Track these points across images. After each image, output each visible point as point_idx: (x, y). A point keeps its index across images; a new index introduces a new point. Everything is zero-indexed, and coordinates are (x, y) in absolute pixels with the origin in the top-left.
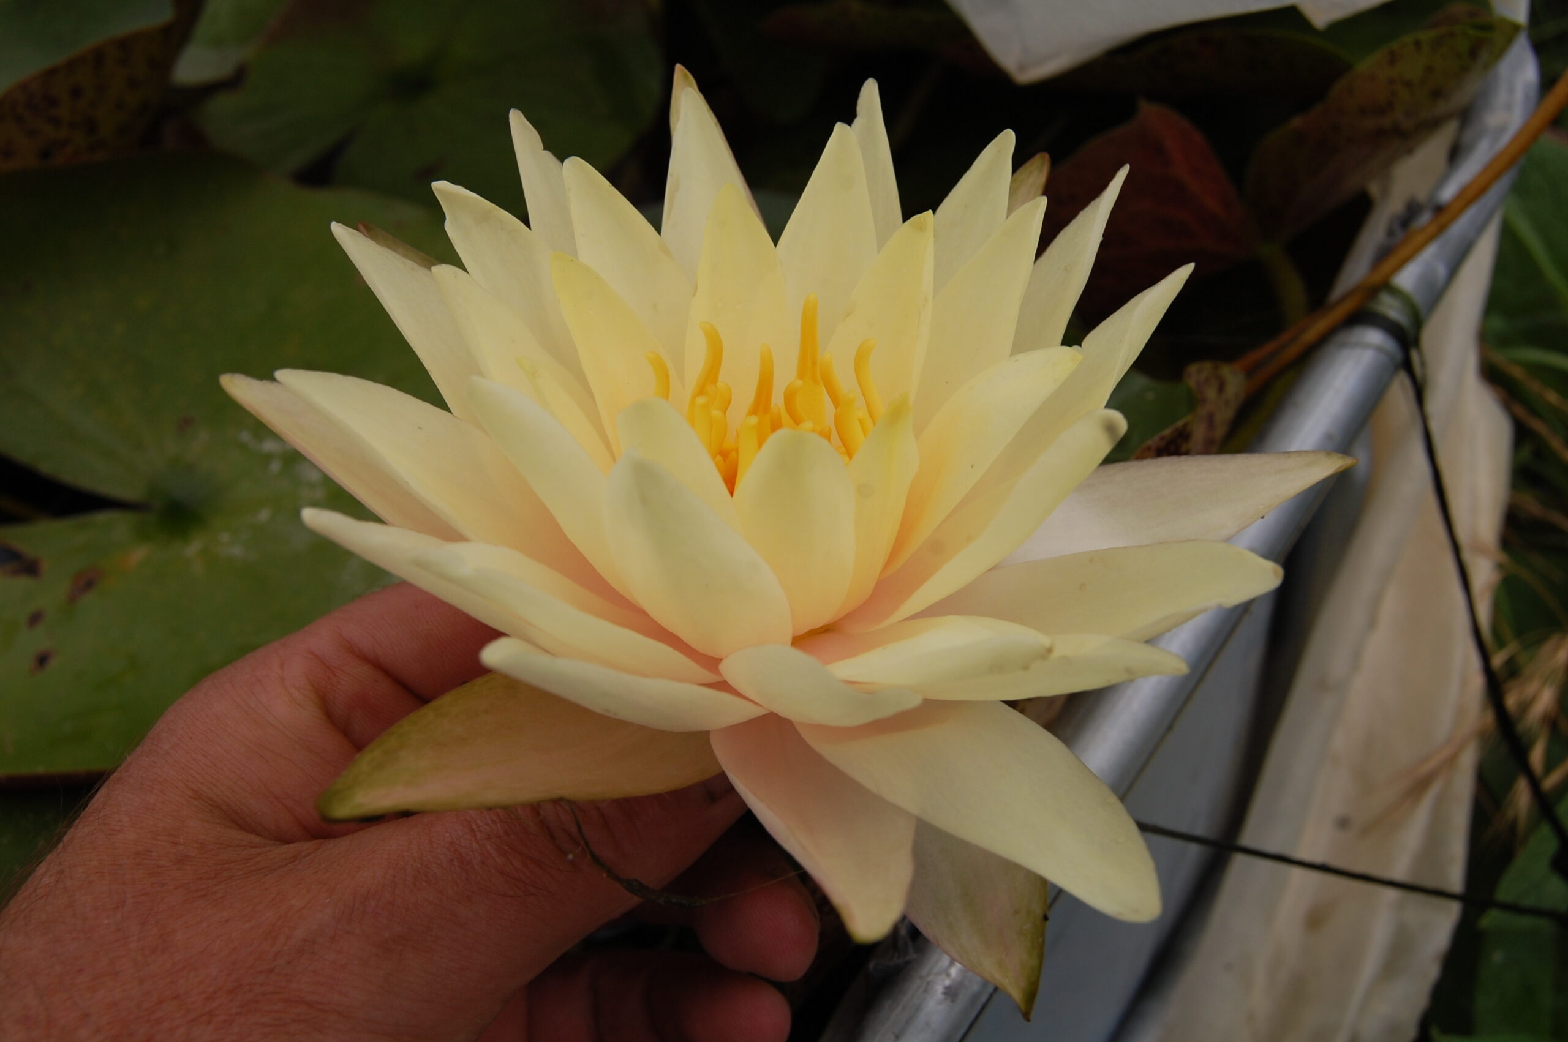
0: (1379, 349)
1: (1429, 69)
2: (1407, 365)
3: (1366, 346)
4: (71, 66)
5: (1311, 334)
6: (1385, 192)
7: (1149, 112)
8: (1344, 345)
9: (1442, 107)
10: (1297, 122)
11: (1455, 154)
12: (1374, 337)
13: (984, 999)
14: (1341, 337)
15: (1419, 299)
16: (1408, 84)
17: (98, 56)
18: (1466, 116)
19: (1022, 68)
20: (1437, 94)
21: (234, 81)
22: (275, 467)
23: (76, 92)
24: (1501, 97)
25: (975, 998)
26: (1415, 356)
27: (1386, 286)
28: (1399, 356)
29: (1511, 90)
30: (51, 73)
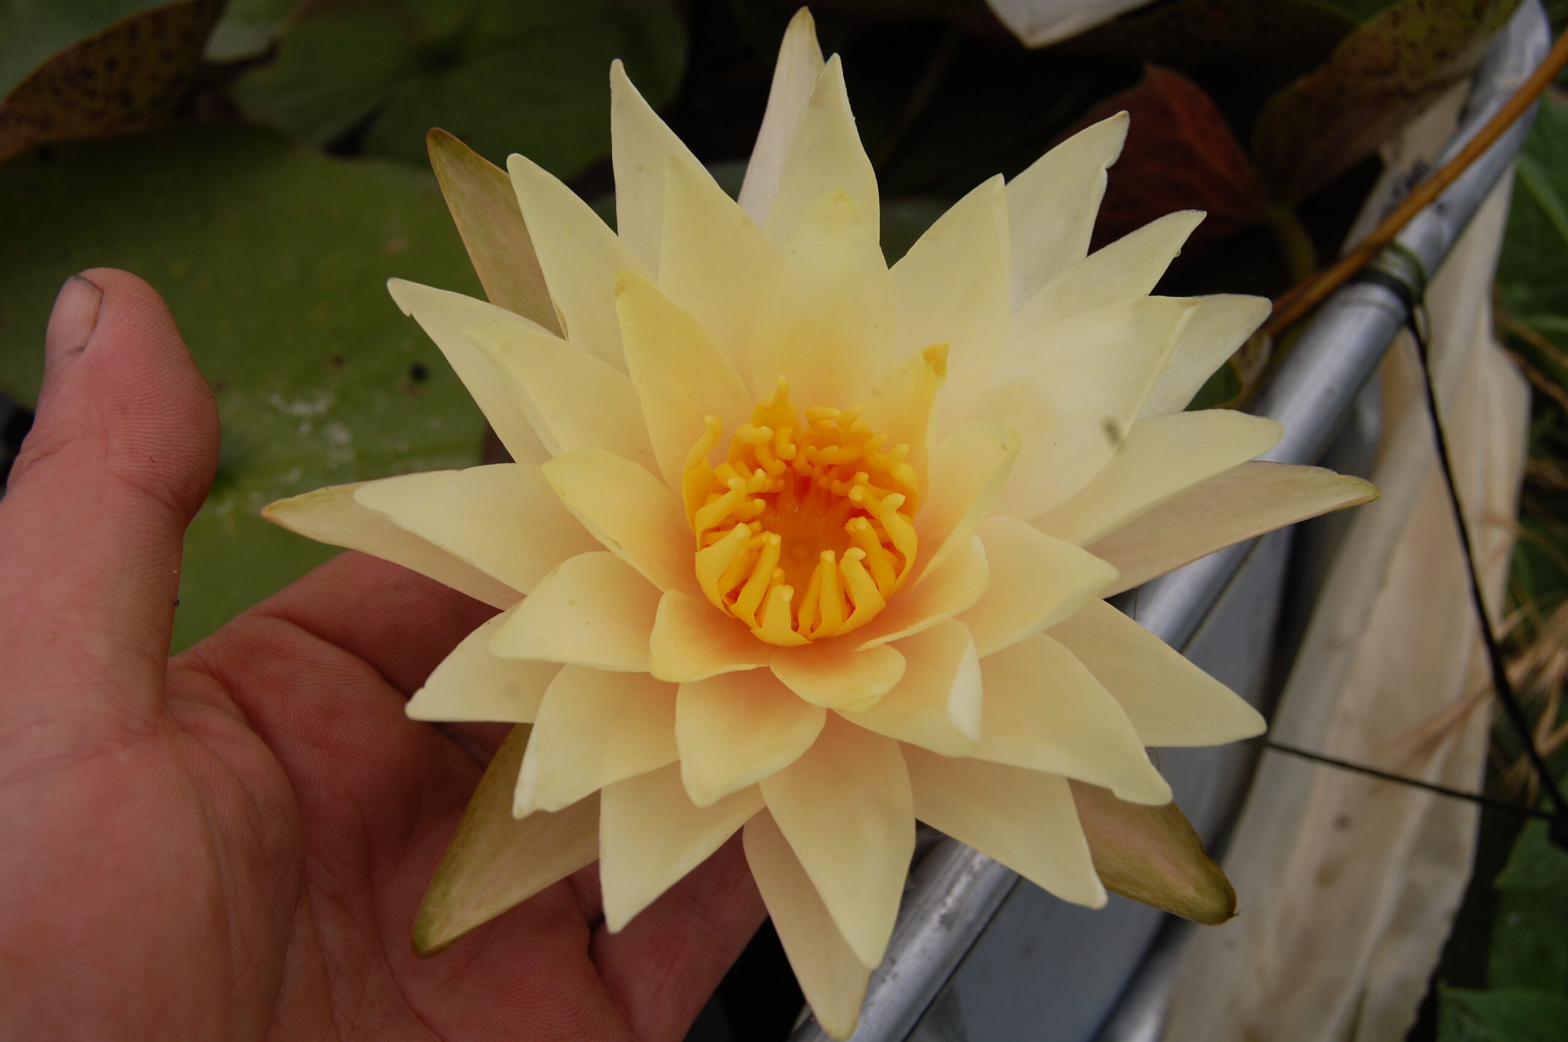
0: (1382, 306)
1: (1433, 30)
2: (1410, 323)
3: (1368, 303)
4: (106, 39)
5: (1315, 292)
6: (1397, 155)
7: (1157, 76)
8: (1345, 303)
9: (1448, 69)
10: (1301, 83)
11: (1464, 115)
12: (1378, 294)
13: (979, 928)
14: (1343, 296)
15: (1423, 258)
16: (1413, 45)
17: (132, 30)
18: (1477, 76)
19: (1032, 31)
20: (1442, 55)
21: (267, 57)
22: (305, 429)
23: (111, 65)
24: (1511, 59)
25: (970, 926)
26: (1419, 314)
27: (1389, 244)
28: (1402, 313)
29: (1522, 53)
30: (86, 47)
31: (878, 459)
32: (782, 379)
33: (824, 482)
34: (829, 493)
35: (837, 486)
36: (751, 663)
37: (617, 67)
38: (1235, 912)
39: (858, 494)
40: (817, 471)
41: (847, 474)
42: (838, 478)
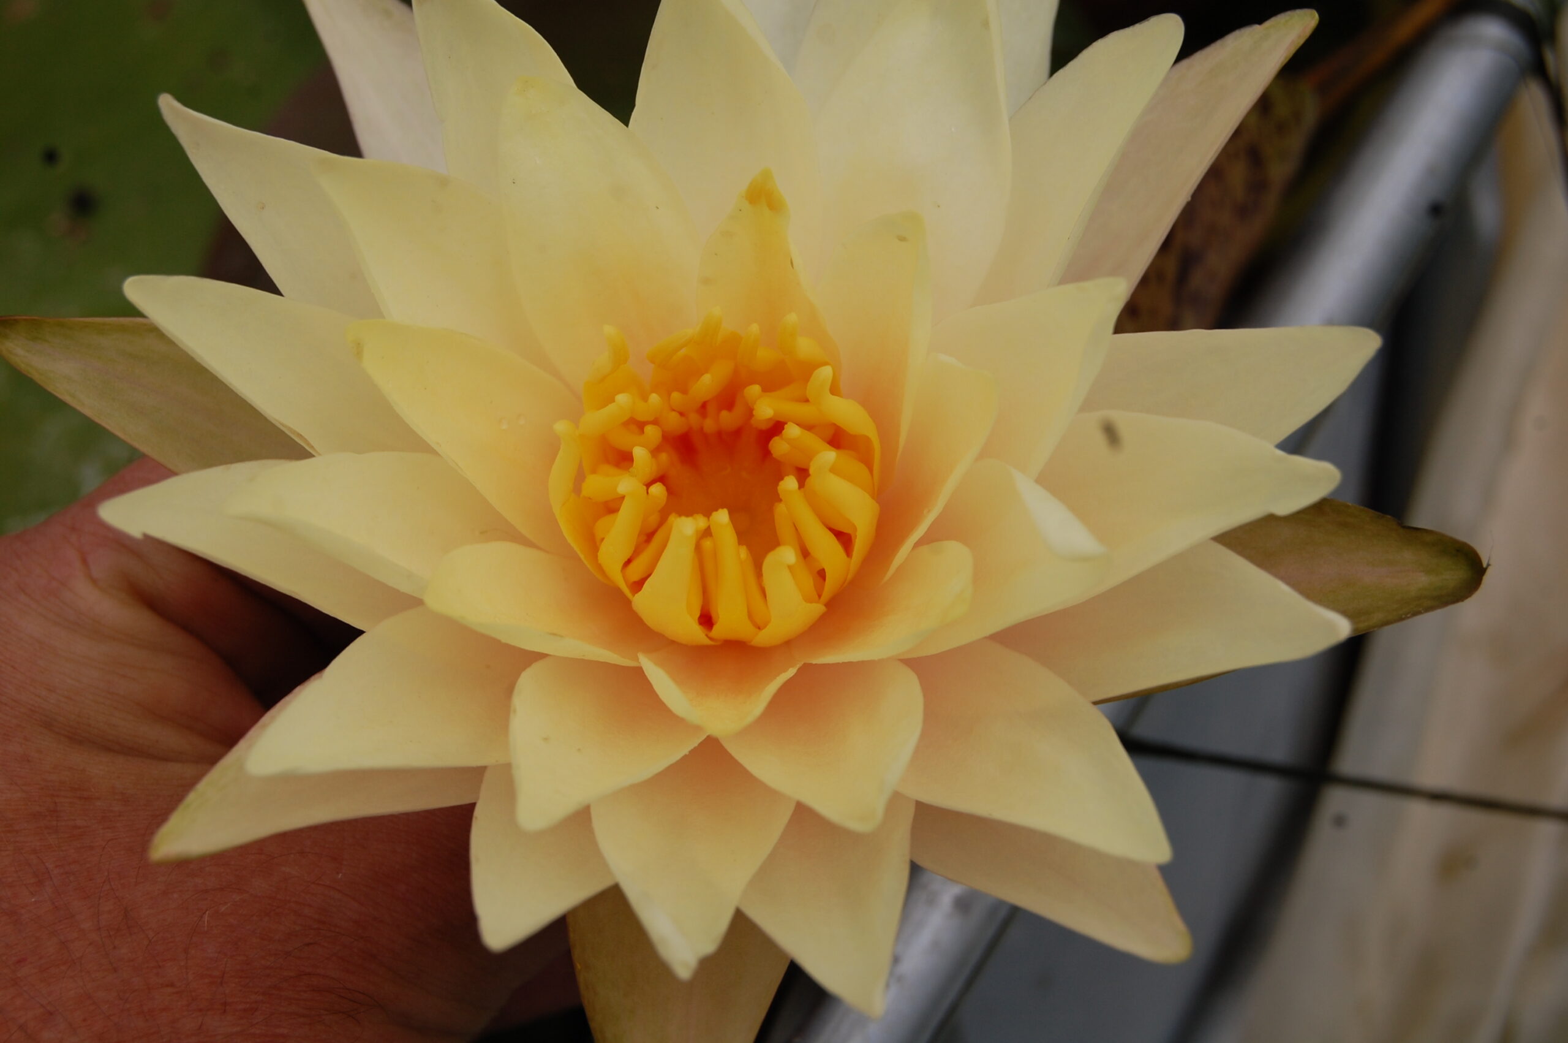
2: (1540, 70)
28: (1527, 56)
31: (765, 356)
32: (609, 330)
33: (709, 425)
34: (720, 434)
35: (728, 419)
36: (785, 671)
37: (168, 104)
38: (1485, 565)
39: (766, 409)
40: (694, 419)
41: (729, 397)
42: (720, 409)
